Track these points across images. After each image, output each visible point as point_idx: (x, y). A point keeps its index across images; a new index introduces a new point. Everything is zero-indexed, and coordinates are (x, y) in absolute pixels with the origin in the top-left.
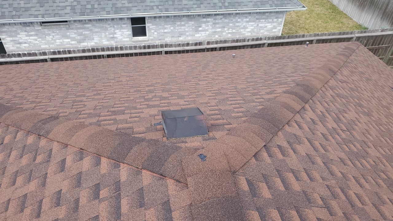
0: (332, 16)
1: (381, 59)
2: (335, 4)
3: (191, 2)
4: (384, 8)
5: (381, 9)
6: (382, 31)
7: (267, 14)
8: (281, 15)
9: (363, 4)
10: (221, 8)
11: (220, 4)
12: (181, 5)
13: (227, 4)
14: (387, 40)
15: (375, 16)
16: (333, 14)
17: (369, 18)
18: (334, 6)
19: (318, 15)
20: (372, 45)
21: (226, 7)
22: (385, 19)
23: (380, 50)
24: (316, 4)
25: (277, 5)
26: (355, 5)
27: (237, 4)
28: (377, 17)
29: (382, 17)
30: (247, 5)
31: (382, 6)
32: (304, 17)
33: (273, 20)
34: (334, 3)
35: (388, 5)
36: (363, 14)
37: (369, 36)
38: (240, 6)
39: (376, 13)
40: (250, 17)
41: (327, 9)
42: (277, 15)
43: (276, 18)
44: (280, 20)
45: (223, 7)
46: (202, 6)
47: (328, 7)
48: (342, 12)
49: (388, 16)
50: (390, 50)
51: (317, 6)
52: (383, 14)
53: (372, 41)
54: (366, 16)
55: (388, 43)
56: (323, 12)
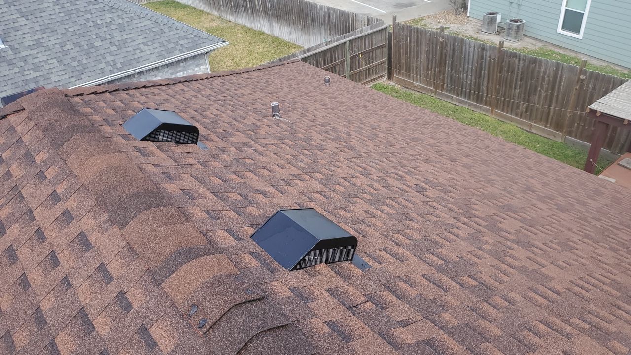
0: (278, 51)
1: (344, 77)
2: (277, 36)
3: (64, 76)
4: (327, 23)
5: (325, 25)
6: (327, 45)
7: (182, 64)
8: (202, 61)
9: (306, 26)
10: (112, 72)
11: (110, 68)
12: (50, 83)
13: (119, 65)
14: (338, 54)
15: (323, 34)
16: (279, 47)
17: (319, 40)
18: (276, 38)
19: (261, 54)
20: (325, 65)
21: (120, 70)
22: (334, 35)
23: (337, 67)
24: (255, 43)
25: (189, 49)
26: (298, 30)
27: (133, 62)
28: (325, 34)
29: (330, 32)
30: (148, 59)
31: (324, 21)
32: (243, 61)
33: (193, 70)
34: (275, 36)
35: (329, 17)
36: (311, 37)
37: (315, 54)
38: (138, 62)
39: (323, 30)
40: (160, 74)
41: (270, 45)
42: (197, 62)
43: (197, 66)
44: (203, 67)
45: (115, 70)
46: (83, 76)
47: (271, 42)
48: (289, 42)
49: (335, 31)
50: (347, 64)
51: (256, 44)
52: (330, 29)
53: (321, 60)
54: (314, 37)
55: (340, 57)
56: (266, 49)
